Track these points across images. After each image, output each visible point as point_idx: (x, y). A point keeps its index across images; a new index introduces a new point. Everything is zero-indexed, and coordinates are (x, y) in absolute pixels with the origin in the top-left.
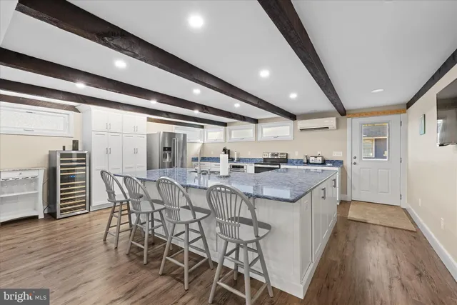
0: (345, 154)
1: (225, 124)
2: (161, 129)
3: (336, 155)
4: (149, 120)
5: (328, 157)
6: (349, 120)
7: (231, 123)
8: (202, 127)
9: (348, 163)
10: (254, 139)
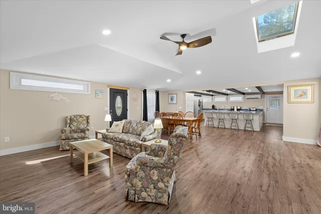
0: (264, 107)
1: (212, 95)
2: (198, 98)
3: (261, 108)
4: (195, 95)
5: (257, 108)
6: (265, 95)
7: (215, 95)
8: (201, 96)
9: (265, 111)
10: (226, 101)
